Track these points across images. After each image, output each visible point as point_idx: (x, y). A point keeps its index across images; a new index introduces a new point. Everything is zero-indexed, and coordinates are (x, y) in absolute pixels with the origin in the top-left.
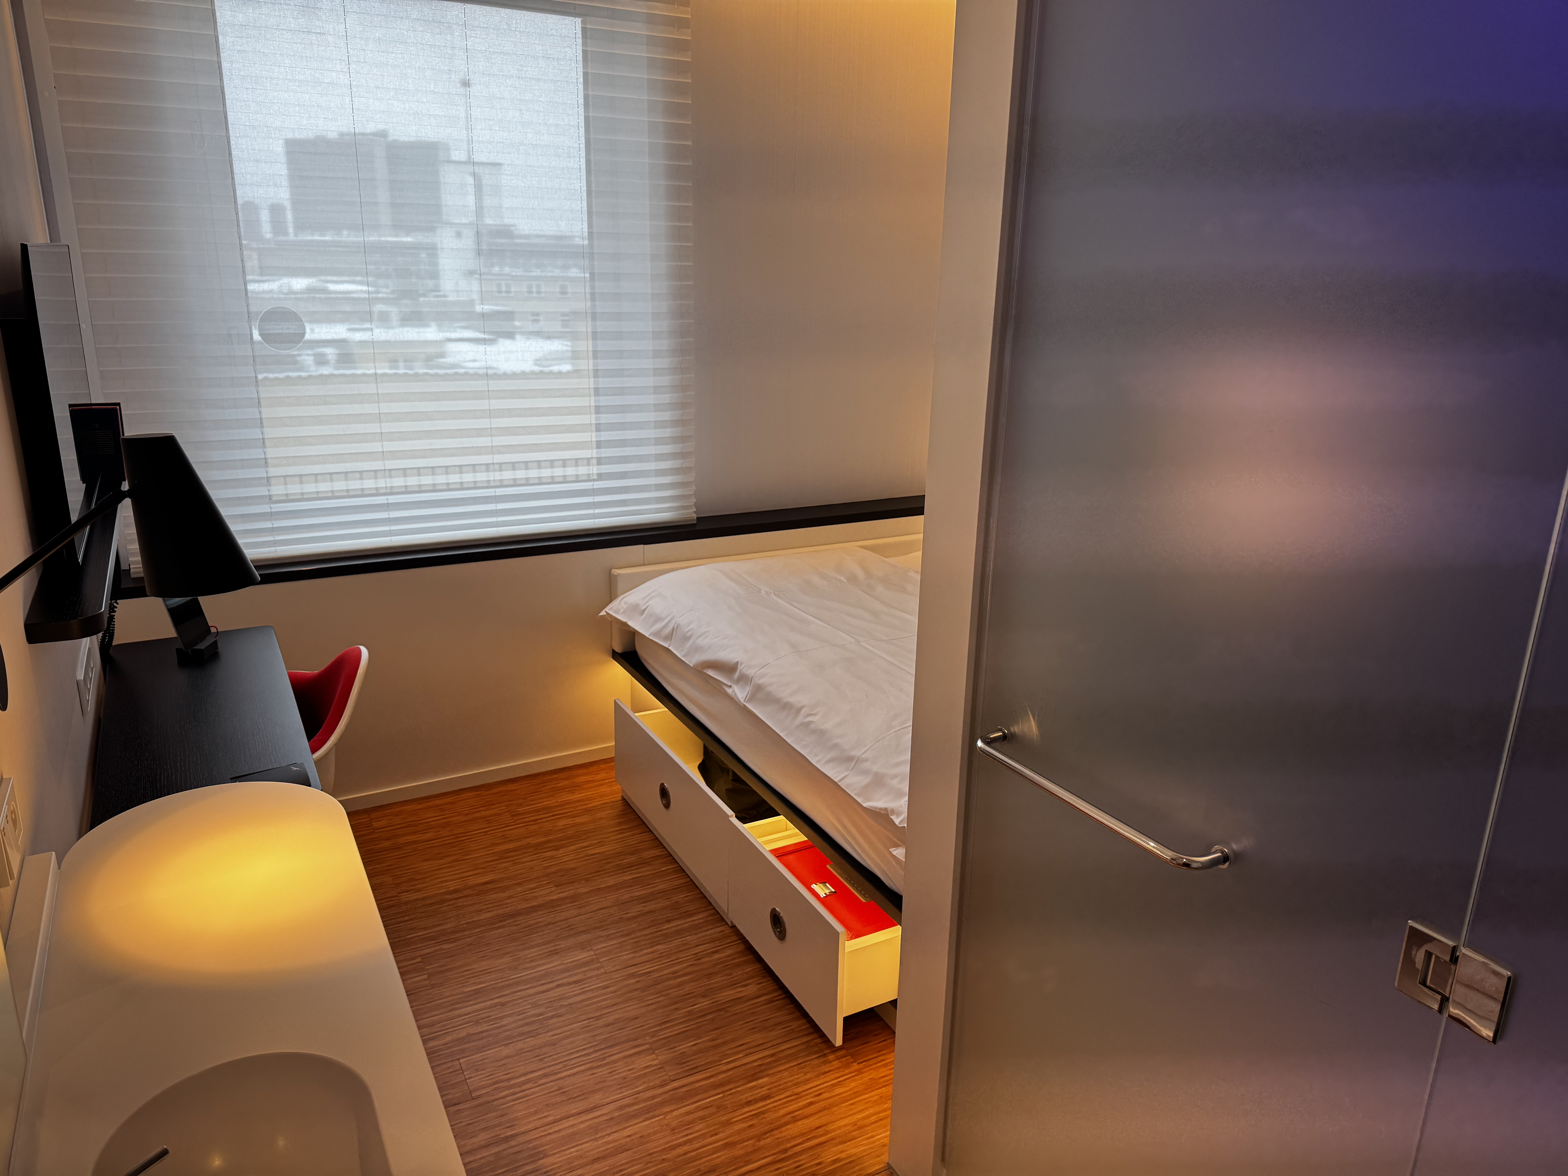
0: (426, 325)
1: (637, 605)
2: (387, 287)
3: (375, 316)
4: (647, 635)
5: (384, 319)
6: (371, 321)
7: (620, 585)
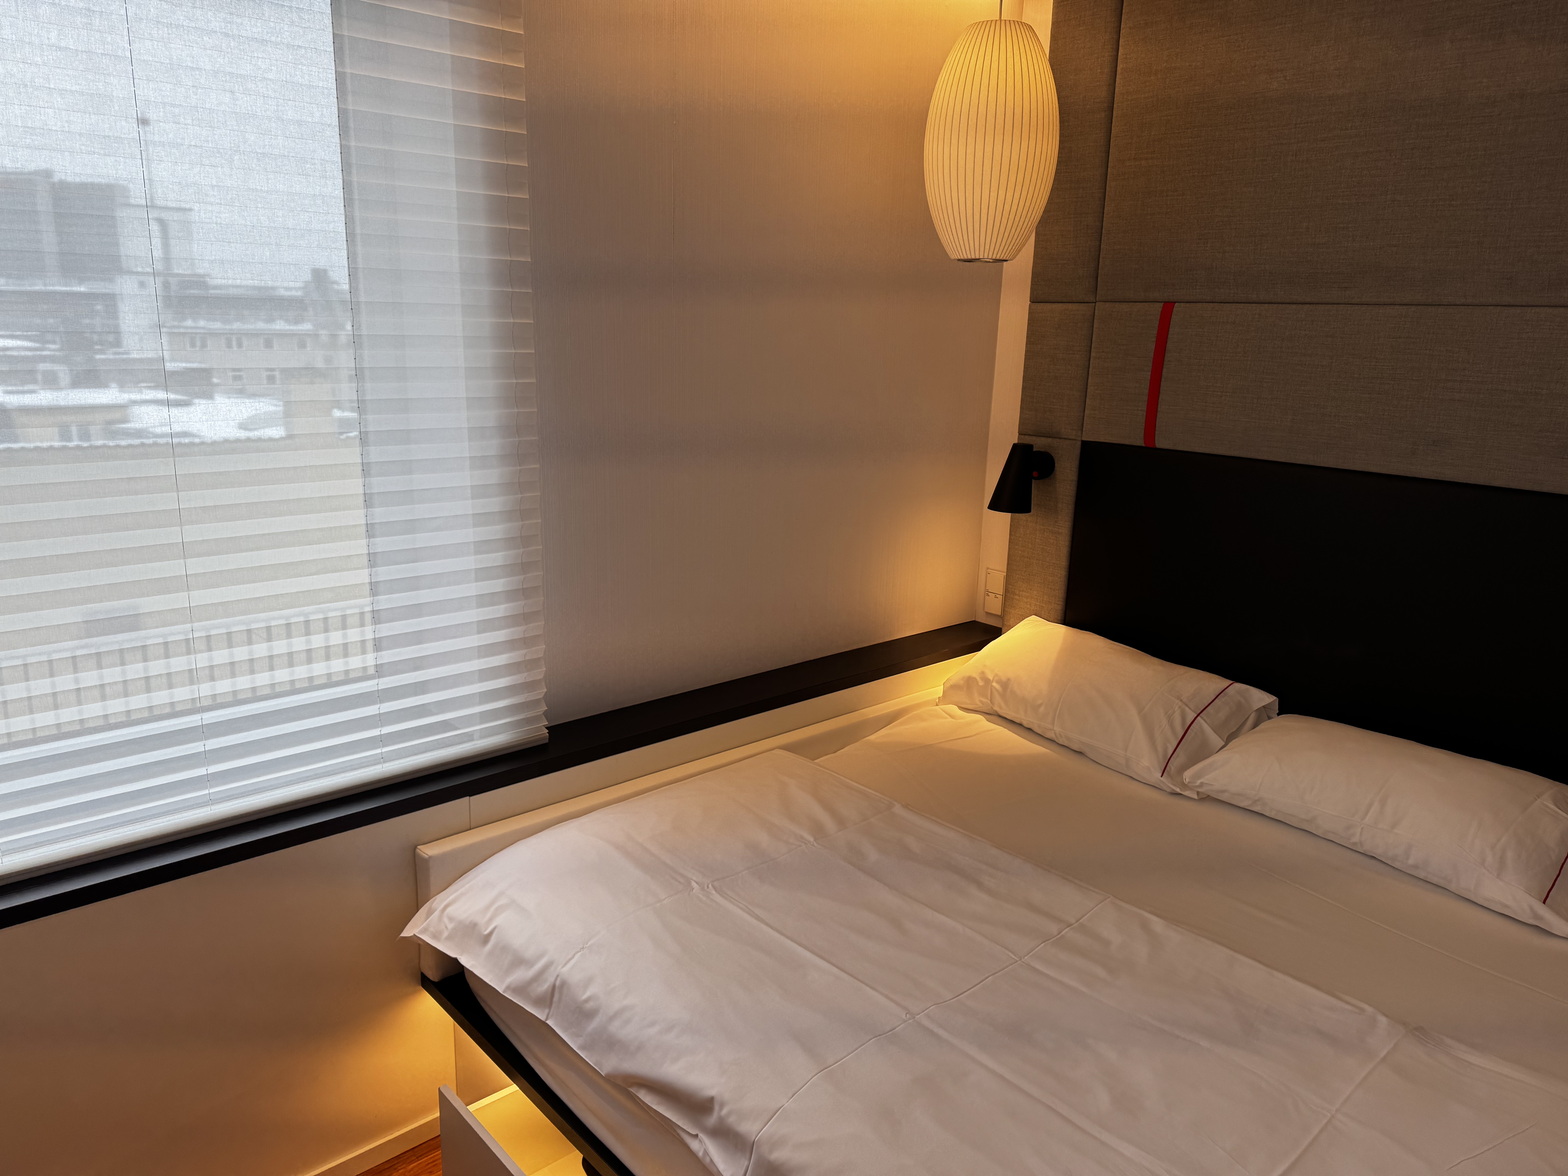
0: (106, 386)
1: (474, 925)
2: (54, 342)
3: (39, 377)
4: (500, 989)
5: (51, 381)
6: (35, 381)
7: (435, 877)
